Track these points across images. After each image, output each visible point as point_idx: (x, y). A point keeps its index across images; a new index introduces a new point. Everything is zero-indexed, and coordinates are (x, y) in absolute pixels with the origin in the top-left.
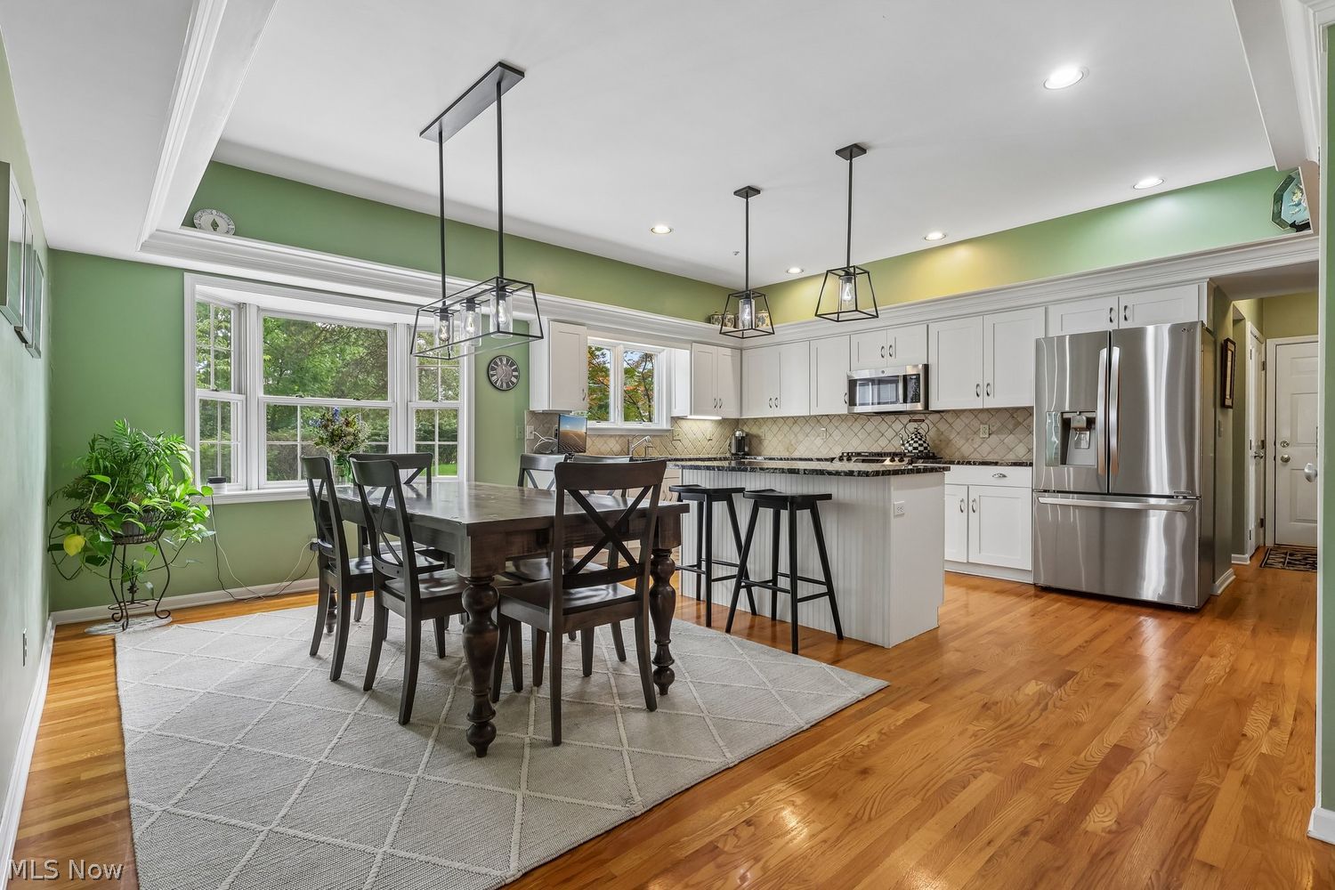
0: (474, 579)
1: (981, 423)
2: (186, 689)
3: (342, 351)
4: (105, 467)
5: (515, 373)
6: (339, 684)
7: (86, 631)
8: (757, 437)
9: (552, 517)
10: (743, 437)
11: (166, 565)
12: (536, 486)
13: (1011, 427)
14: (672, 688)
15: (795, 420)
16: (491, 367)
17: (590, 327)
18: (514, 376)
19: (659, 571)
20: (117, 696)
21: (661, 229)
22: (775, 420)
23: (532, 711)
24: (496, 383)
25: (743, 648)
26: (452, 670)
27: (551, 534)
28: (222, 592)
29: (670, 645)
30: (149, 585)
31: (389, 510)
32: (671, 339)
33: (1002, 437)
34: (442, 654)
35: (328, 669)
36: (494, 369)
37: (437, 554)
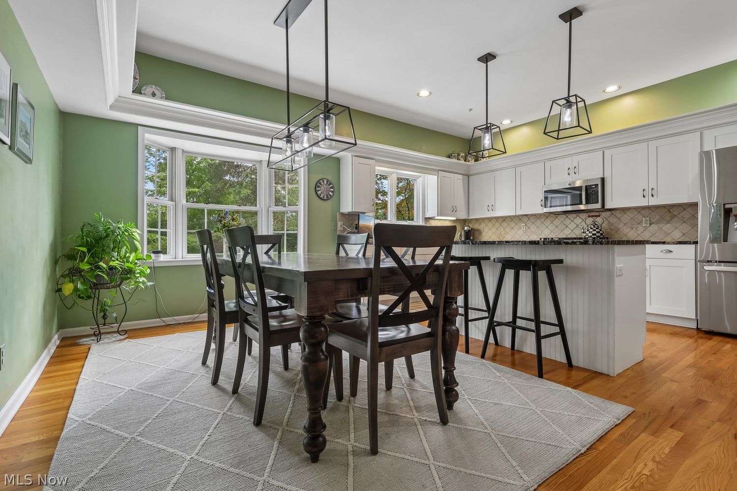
0: (310, 318)
1: (644, 217)
2: (119, 386)
3: (239, 192)
4: (87, 241)
5: (331, 190)
6: (217, 387)
7: (77, 341)
8: (479, 231)
9: (371, 269)
10: (469, 231)
11: (125, 303)
12: (347, 254)
13: (668, 218)
14: (456, 405)
15: (504, 219)
16: (317, 185)
17: (377, 161)
18: (331, 191)
19: (447, 314)
20: (75, 390)
21: (424, 93)
22: (490, 219)
23: (352, 420)
24: (320, 195)
25: (499, 371)
26: (292, 380)
27: (369, 281)
28: (159, 319)
29: (454, 371)
30: (115, 315)
31: (248, 265)
32: (425, 169)
33: (661, 226)
34: (286, 367)
35: (210, 375)
36: (319, 187)
37: (285, 299)
